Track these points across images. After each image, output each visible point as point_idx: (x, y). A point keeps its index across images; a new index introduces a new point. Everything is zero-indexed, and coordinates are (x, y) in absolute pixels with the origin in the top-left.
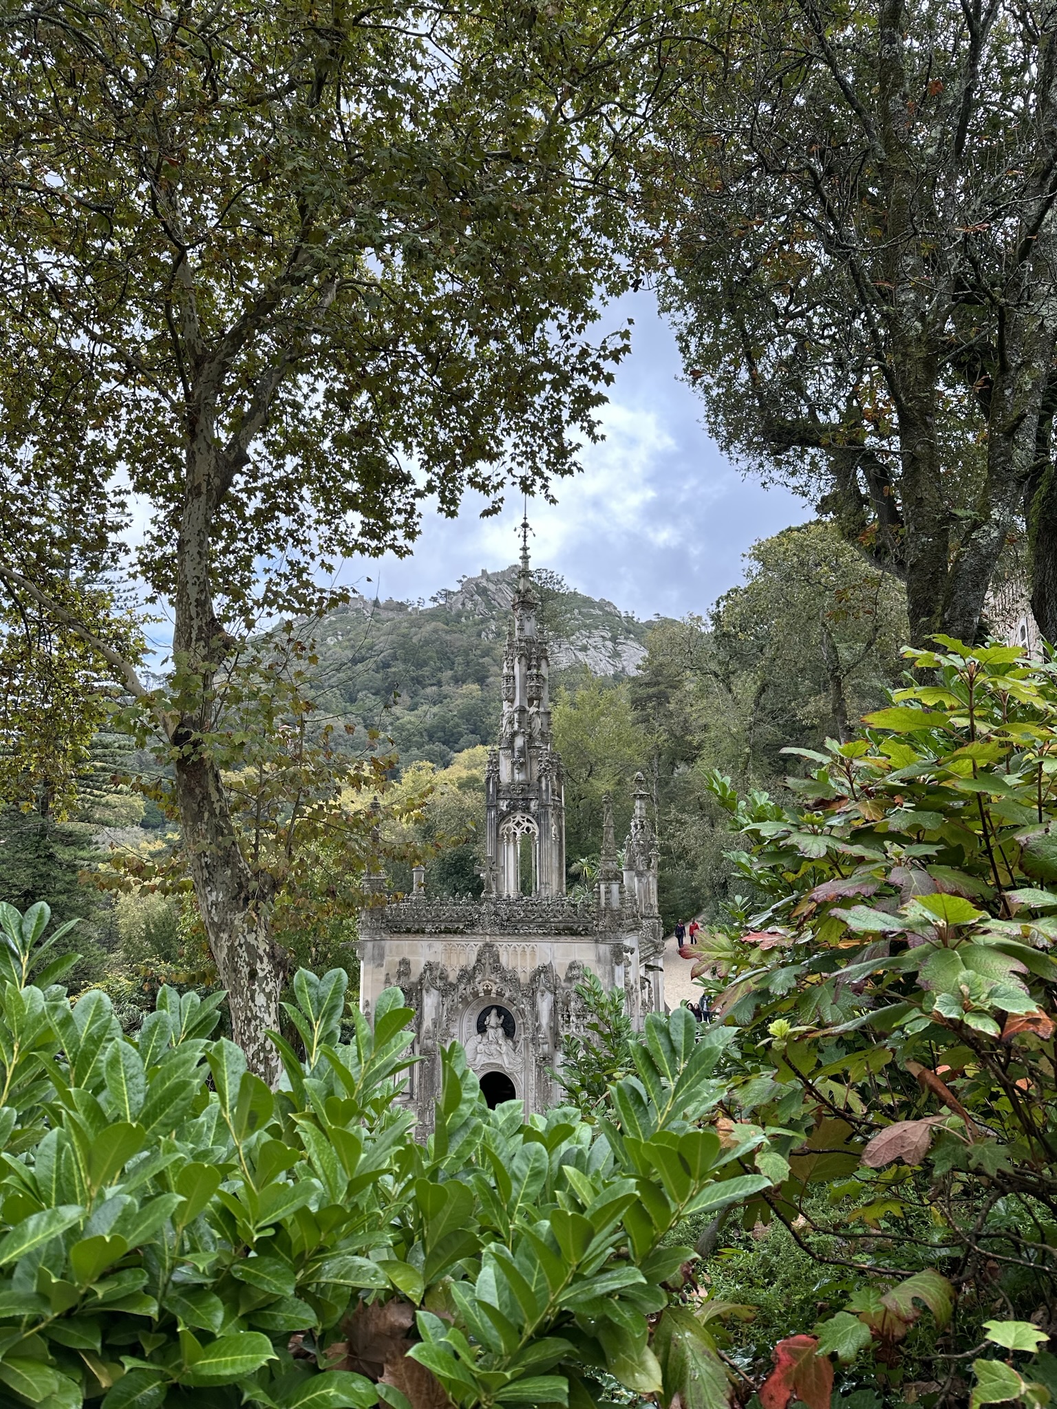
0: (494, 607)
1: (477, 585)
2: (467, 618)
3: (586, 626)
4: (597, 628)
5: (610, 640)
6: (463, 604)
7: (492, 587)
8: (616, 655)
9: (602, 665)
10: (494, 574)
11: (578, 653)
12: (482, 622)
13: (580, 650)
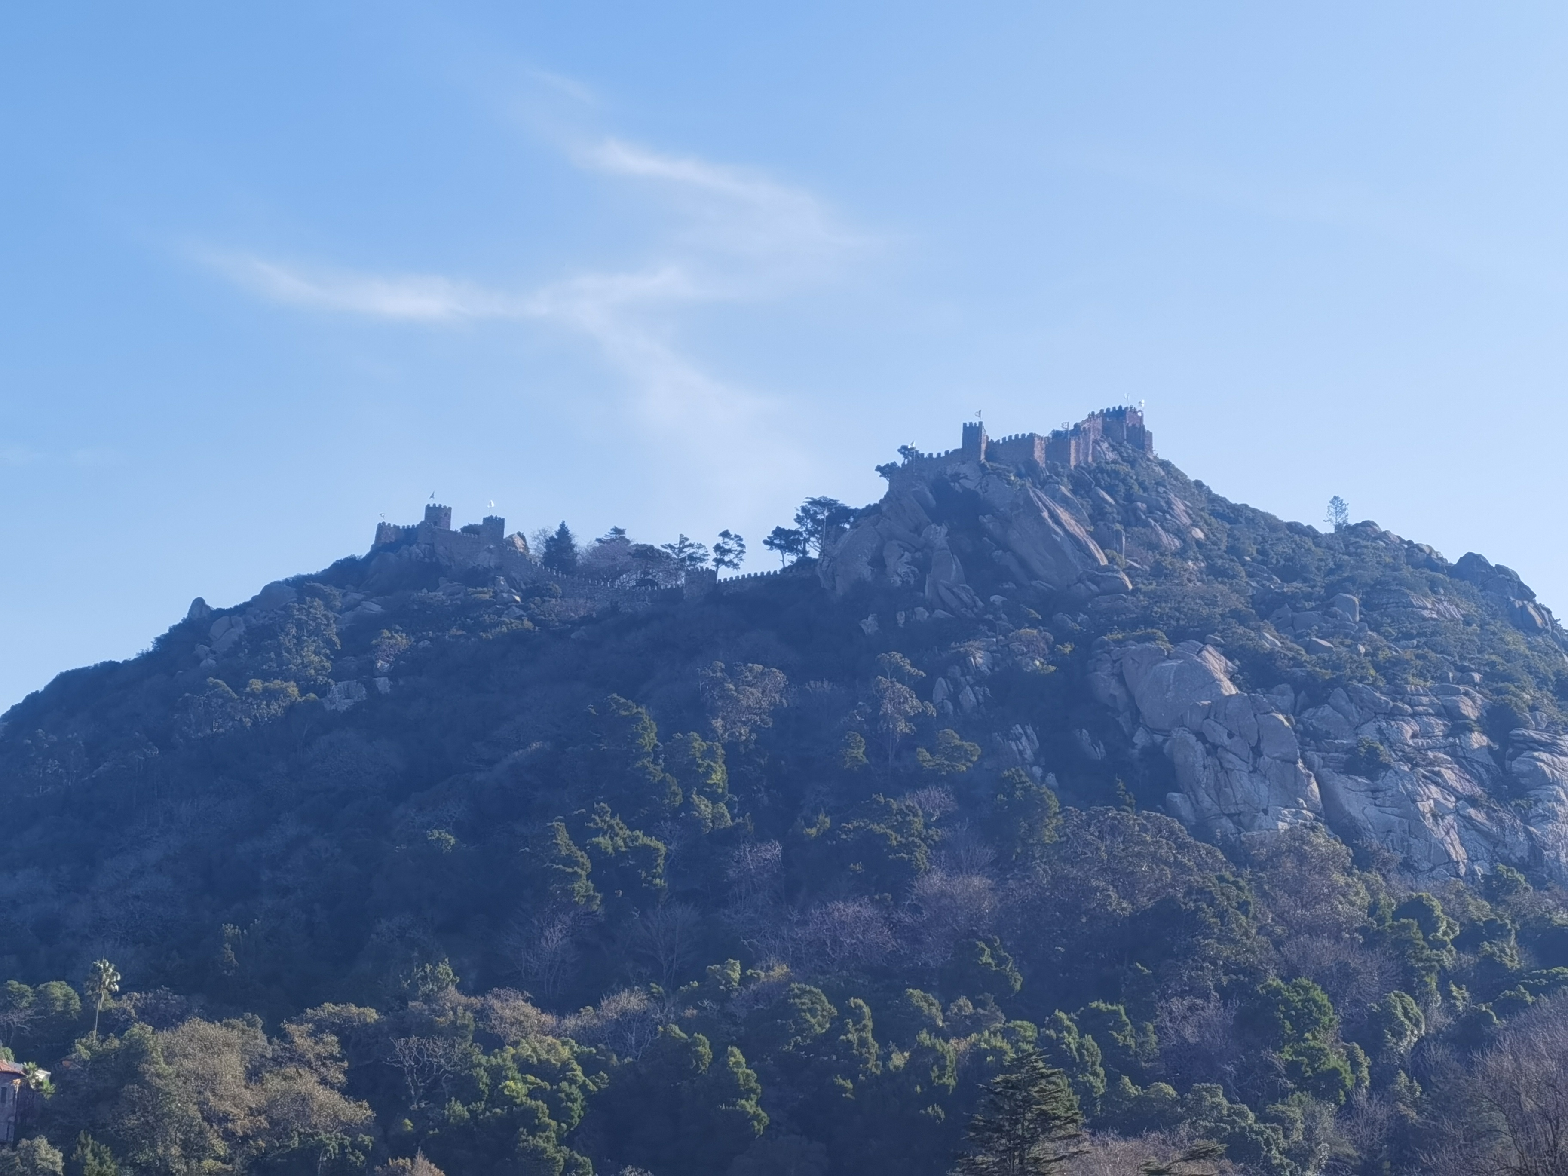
0: (999, 578)
2: (885, 617)
5: (1483, 727)
7: (1001, 494)
8: (1511, 792)
10: (1015, 444)
11: (1340, 784)
13: (1350, 768)
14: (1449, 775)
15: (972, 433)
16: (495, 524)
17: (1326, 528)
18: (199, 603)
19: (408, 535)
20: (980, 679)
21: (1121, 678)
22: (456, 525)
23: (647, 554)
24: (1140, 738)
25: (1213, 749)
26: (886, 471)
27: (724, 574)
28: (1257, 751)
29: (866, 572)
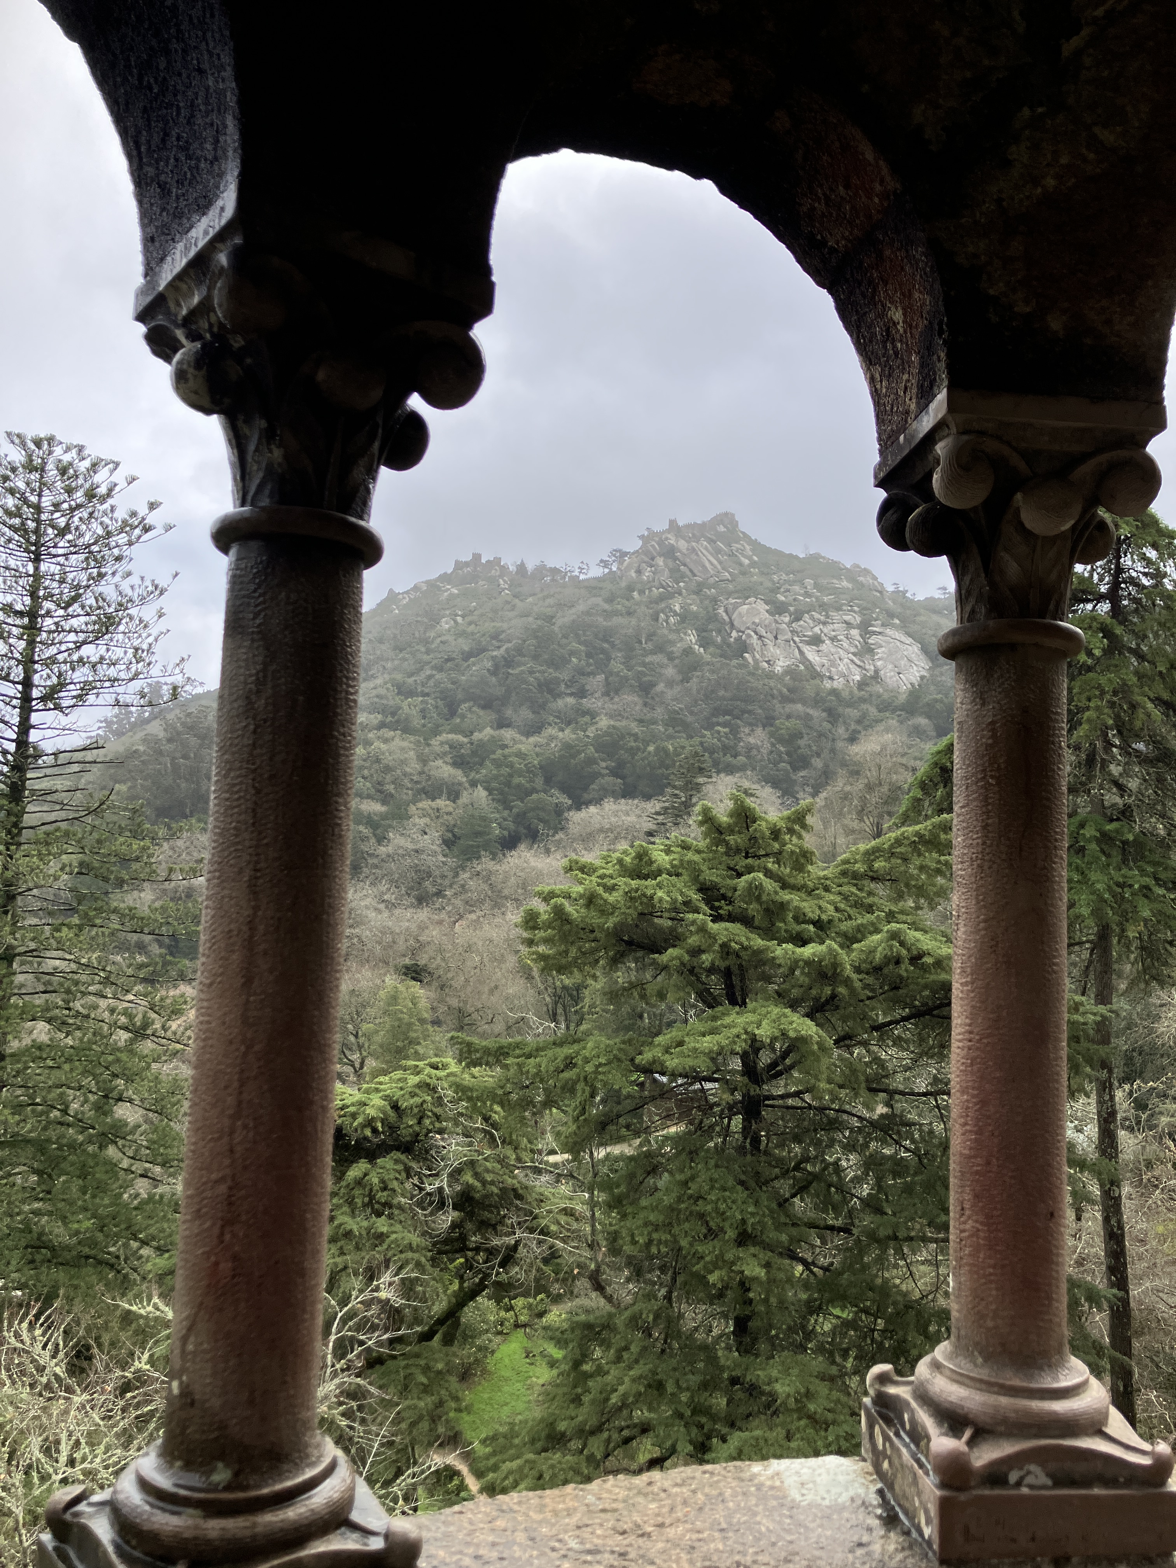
0: (683, 576)
1: (661, 543)
2: (641, 592)
3: (823, 607)
4: (838, 609)
5: (858, 627)
6: (639, 572)
7: (682, 545)
8: (867, 650)
9: (842, 667)
10: (688, 526)
11: (806, 649)
12: (661, 598)
13: (809, 643)
14: (845, 645)
15: (673, 523)
16: (498, 560)
17: (802, 556)
18: (391, 591)
19: (467, 564)
20: (676, 614)
21: (726, 611)
22: (483, 561)
23: (555, 571)
24: (734, 634)
25: (760, 637)
26: (642, 537)
27: (582, 577)
28: (776, 638)
29: (634, 575)
